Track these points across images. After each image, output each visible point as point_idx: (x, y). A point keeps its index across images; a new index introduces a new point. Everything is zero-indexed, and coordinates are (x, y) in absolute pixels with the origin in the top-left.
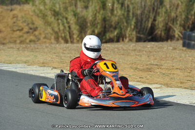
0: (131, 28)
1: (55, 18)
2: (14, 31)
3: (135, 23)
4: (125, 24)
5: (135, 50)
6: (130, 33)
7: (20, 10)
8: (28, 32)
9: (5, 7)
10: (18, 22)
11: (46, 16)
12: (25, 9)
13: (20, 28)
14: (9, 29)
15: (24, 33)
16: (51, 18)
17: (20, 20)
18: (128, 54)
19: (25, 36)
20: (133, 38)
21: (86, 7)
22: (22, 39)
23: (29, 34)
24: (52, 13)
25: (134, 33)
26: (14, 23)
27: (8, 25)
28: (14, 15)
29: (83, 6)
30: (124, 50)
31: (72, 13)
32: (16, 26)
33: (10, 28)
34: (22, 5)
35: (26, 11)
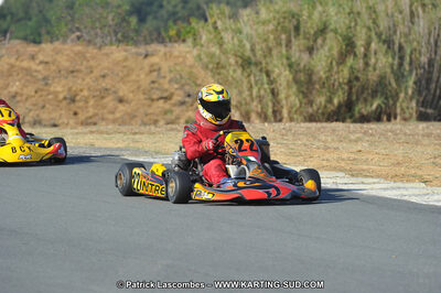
0: (406, 93)
1: (242, 74)
2: (153, 100)
3: (415, 83)
4: (394, 85)
5: (429, 135)
6: (404, 105)
7: (165, 54)
8: (183, 103)
9: (133, 50)
10: (161, 81)
11: (223, 67)
12: (176, 53)
13: (165, 95)
14: (142, 97)
15: (174, 105)
16: (235, 71)
17: (165, 77)
18: (417, 143)
19: (177, 110)
20: (411, 114)
21: (310, 50)
22: (169, 117)
23: (184, 107)
24: (237, 62)
25: (414, 104)
26: (153, 82)
27: (139, 88)
28: (152, 66)
29: (302, 48)
30: (405, 134)
31: (285, 61)
32: (157, 89)
33: (144, 94)
34: (169, 45)
35: (179, 57)
